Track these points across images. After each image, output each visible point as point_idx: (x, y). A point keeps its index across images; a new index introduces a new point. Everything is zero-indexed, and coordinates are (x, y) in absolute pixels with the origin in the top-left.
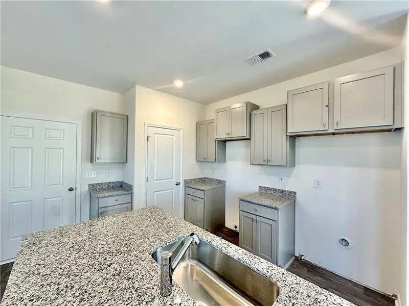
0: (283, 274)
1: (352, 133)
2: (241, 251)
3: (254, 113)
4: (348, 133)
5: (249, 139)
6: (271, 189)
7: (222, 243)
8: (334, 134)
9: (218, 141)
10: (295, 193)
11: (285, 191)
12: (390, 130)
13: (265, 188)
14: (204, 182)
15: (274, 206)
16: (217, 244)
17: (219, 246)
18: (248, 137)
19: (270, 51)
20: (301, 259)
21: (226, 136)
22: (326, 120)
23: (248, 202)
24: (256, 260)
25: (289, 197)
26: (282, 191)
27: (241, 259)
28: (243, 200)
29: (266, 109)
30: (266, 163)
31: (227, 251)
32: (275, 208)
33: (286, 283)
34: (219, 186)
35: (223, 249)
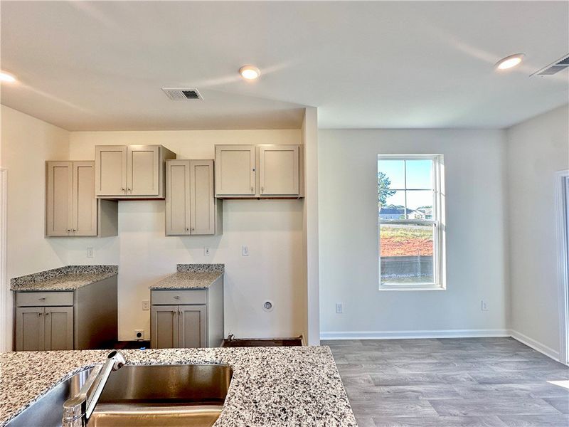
0: (232, 352)
1: (273, 198)
2: (179, 352)
3: (170, 163)
4: (269, 198)
5: (164, 199)
6: (195, 265)
7: (148, 354)
8: (258, 199)
9: (102, 199)
10: (223, 265)
11: (212, 265)
12: (296, 198)
13: (186, 265)
14: (67, 275)
15: (202, 287)
16: (141, 359)
17: (144, 361)
18: (161, 196)
19: (198, 92)
20: (231, 340)
21: (123, 193)
22: (253, 185)
23: (165, 289)
24: (201, 352)
25: (216, 271)
26: (209, 266)
27: (183, 360)
28: (158, 289)
29: (187, 160)
30: (188, 233)
31: (159, 361)
32: (205, 289)
33: (237, 358)
34: (106, 276)
35: (152, 360)
